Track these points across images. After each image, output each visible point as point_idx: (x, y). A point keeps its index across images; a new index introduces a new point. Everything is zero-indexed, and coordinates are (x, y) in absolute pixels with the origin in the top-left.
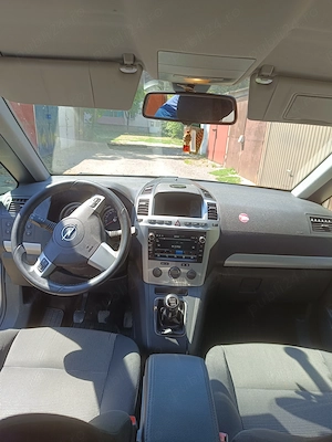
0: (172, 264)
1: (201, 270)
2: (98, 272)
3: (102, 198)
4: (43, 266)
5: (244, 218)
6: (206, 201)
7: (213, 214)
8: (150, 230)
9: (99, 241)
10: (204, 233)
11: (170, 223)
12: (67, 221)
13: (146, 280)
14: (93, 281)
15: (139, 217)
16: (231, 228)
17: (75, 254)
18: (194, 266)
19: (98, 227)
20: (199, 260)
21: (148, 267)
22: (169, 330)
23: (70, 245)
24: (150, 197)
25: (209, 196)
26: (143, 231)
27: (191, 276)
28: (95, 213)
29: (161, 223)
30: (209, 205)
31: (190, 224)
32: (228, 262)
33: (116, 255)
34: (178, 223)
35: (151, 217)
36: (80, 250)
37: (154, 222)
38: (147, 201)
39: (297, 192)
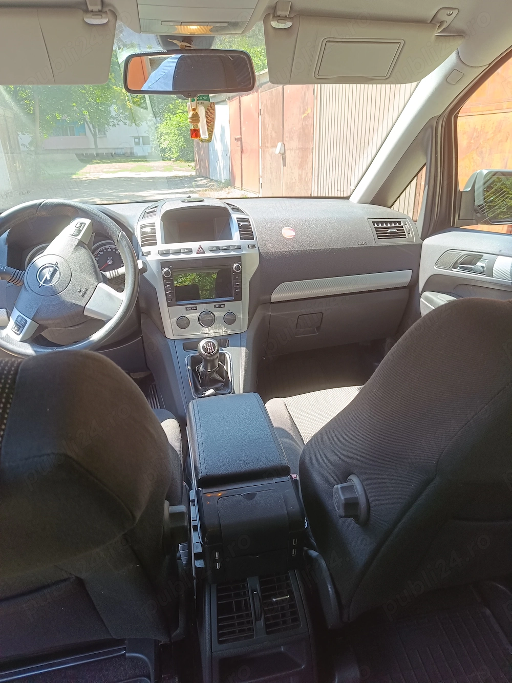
0: (202, 308)
1: (242, 309)
2: (101, 323)
3: (87, 221)
4: (20, 326)
5: (288, 233)
6: (235, 216)
7: (246, 232)
8: (163, 264)
9: (93, 280)
10: (238, 259)
11: (190, 251)
12: (40, 261)
13: (169, 335)
14: (96, 336)
15: (145, 249)
16: (273, 248)
17: (63, 303)
18: (231, 306)
19: (89, 262)
20: (238, 297)
21: (169, 316)
22: (211, 391)
23: (53, 293)
24: (157, 220)
25: (236, 209)
26: (153, 267)
27: (230, 320)
28: (80, 244)
29: (178, 252)
30: (239, 220)
31: (217, 249)
32: (277, 296)
33: (123, 298)
34: (201, 250)
35: (161, 246)
36: (69, 296)
37: (167, 253)
38: (153, 226)
39: (355, 198)
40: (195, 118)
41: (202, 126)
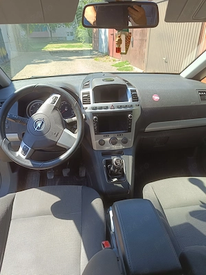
0: (111, 136)
1: (131, 137)
2: (65, 150)
3: (59, 96)
4: (25, 151)
5: (156, 98)
6: (129, 89)
7: (135, 98)
8: (94, 114)
9: (62, 128)
10: (131, 112)
11: (107, 108)
12: (35, 117)
13: (95, 148)
15: (84, 106)
16: (149, 106)
17: (47, 140)
18: (126, 135)
19: (59, 118)
20: (129, 131)
21: (95, 140)
22: (116, 179)
23: (41, 134)
24: (90, 90)
25: (129, 84)
26: (89, 115)
27: (125, 142)
28: (55, 108)
29: (101, 108)
30: (132, 91)
31: (121, 107)
32: (148, 129)
33: (76, 136)
34: (113, 107)
35: (93, 104)
36: (49, 136)
37: (96, 108)
38: (88, 93)
39: (184, 75)
40: (120, 42)
41: (123, 46)
